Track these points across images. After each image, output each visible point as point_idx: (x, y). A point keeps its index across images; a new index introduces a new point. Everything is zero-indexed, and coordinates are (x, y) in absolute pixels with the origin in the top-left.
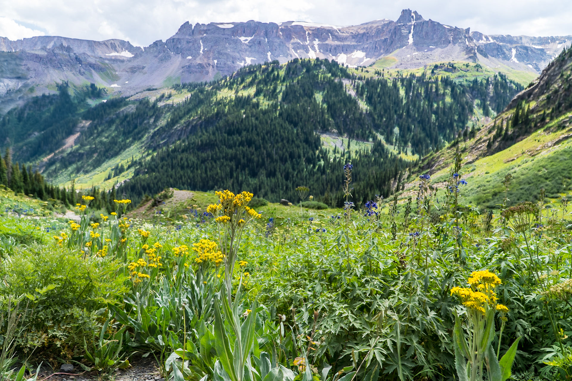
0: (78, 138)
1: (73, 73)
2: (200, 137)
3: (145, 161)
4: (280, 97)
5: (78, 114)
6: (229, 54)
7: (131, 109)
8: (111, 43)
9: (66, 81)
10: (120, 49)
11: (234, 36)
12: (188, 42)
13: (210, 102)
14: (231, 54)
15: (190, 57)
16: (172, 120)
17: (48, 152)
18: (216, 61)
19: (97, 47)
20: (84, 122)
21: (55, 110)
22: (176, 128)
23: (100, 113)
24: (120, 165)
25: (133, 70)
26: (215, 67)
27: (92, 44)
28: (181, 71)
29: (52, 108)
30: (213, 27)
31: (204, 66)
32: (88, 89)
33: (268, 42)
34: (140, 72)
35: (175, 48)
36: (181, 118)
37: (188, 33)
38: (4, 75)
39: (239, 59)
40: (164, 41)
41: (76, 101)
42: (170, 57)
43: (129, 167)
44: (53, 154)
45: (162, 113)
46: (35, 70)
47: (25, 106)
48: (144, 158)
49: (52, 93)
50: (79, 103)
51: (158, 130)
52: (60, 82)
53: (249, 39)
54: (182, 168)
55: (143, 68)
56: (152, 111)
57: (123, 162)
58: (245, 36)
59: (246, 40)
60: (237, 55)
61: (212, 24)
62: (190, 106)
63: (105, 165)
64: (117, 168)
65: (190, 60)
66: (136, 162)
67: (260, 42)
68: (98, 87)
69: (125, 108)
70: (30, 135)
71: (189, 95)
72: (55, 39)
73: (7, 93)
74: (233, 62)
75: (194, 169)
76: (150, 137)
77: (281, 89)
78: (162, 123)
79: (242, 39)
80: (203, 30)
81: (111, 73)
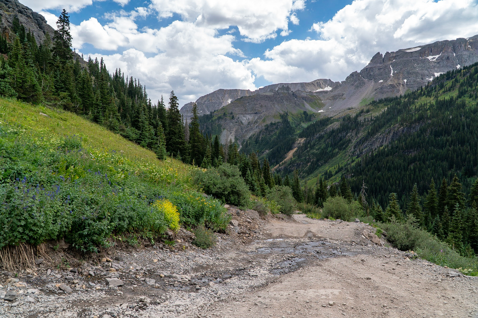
0: (296, 152)
1: (291, 106)
3: (350, 166)
5: (296, 135)
6: (418, 73)
7: (336, 125)
8: (317, 82)
9: (286, 111)
10: (324, 86)
11: (422, 57)
12: (379, 69)
13: (410, 111)
14: (420, 72)
15: (382, 81)
16: (372, 130)
17: (275, 163)
18: (405, 81)
19: (307, 87)
20: (300, 139)
21: (280, 133)
22: (378, 137)
23: (312, 131)
24: (328, 171)
25: (335, 98)
26: (405, 85)
27: (303, 85)
28: (374, 93)
29: (278, 132)
30: (401, 53)
31: (394, 86)
32: (301, 116)
33: (457, 56)
34: (340, 99)
35: (368, 76)
36: (381, 128)
37: (379, 61)
38: (247, 112)
39: (427, 75)
40: (359, 71)
41: (294, 126)
42: (364, 83)
43: (337, 173)
44: (278, 165)
45: (363, 125)
46: (266, 106)
47: (260, 132)
48: (349, 164)
49: (277, 121)
50: (296, 126)
51: (360, 140)
52: (282, 113)
53: (437, 56)
54: (389, 170)
55: (343, 95)
56: (354, 125)
57: (330, 169)
58: (432, 56)
59: (434, 58)
60: (426, 72)
61: (400, 51)
62: (389, 117)
63: (316, 172)
64: (326, 173)
65: (381, 83)
66: (342, 168)
67: (448, 57)
68: (309, 114)
69: (331, 125)
70: (263, 153)
71: (386, 109)
72: (279, 86)
73: (248, 124)
74: (422, 79)
75: (401, 170)
76: (354, 147)
78: (363, 134)
79: (430, 58)
80: (393, 57)
81: (319, 103)
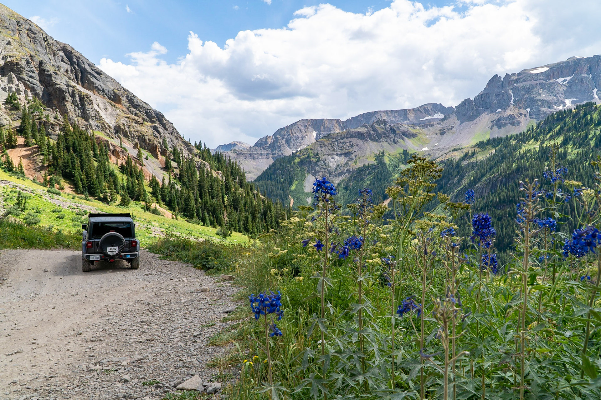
1: (388, 143)
2: (500, 193)
4: (592, 143)
5: (393, 180)
6: (543, 100)
8: (425, 108)
9: (382, 151)
10: (433, 112)
11: (550, 79)
12: (497, 95)
14: (546, 99)
15: (499, 110)
16: (475, 178)
18: (528, 110)
19: (412, 115)
21: (374, 178)
22: (478, 186)
25: (442, 132)
26: (528, 116)
27: (406, 112)
28: (490, 126)
29: (372, 177)
30: (524, 74)
31: (515, 117)
32: (401, 156)
33: (593, 78)
34: (449, 133)
35: (484, 103)
36: (483, 176)
37: (497, 86)
38: (335, 153)
39: (556, 103)
40: (472, 98)
41: (391, 168)
42: (479, 114)
45: (466, 172)
46: (357, 145)
47: (351, 177)
49: (371, 163)
50: (394, 169)
51: (462, 189)
52: (378, 153)
53: (569, 78)
55: (452, 128)
56: (457, 171)
58: (563, 77)
59: (565, 80)
60: (554, 99)
61: (523, 72)
62: (493, 163)
65: (500, 113)
67: (582, 80)
68: (410, 153)
71: (493, 151)
73: (337, 168)
74: (549, 107)
76: (454, 197)
77: (595, 134)
78: (465, 182)
79: (560, 80)
80: (514, 80)
81: (423, 138)
